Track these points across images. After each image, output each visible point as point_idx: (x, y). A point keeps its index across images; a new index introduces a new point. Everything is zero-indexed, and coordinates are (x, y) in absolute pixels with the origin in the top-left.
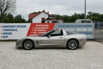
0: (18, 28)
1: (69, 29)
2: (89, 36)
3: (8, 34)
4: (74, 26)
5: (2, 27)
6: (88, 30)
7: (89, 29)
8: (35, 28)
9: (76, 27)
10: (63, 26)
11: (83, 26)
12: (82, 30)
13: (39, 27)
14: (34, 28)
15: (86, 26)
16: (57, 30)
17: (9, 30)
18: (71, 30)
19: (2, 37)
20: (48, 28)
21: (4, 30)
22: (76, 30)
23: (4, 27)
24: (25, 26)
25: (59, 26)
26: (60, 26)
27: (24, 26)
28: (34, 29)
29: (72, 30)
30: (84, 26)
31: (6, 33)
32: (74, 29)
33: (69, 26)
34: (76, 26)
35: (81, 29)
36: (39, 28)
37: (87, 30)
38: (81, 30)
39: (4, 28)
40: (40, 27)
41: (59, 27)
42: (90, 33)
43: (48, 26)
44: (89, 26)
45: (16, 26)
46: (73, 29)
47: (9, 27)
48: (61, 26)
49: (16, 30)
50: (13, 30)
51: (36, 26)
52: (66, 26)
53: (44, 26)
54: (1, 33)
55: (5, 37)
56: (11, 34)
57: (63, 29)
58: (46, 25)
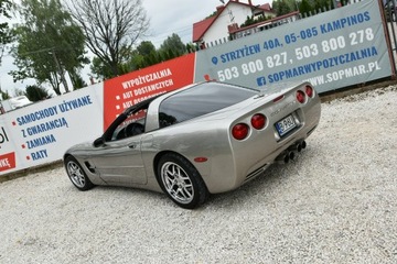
0: (65, 115)
1: (259, 61)
2: (367, 68)
3: (45, 142)
4: (282, 41)
5: (17, 123)
6: (353, 43)
7: (358, 36)
8: (125, 97)
9: (288, 42)
10: (233, 57)
11: (323, 28)
12: (320, 48)
13: (136, 87)
14: (118, 98)
15: (338, 25)
17: (42, 128)
18: (270, 64)
19: (31, 157)
20: (171, 82)
21: (26, 133)
22: (292, 55)
23: (24, 122)
24: (86, 101)
25: (215, 61)
26: (220, 60)
27: (84, 101)
28: (123, 101)
29: (274, 61)
30: (330, 28)
31: (37, 143)
32: (285, 54)
33: (257, 48)
34: (289, 39)
35: (314, 46)
36: (137, 92)
37: (348, 40)
38: (316, 53)
39: (25, 127)
40: (140, 86)
41: (215, 63)
42: (364, 53)
43: (169, 73)
44: (354, 20)
45: (58, 109)
46: (277, 56)
47: (38, 116)
48: (222, 57)
49: (64, 122)
50: (53, 125)
51: (125, 85)
52: (242, 51)
53: (155, 77)
54: (23, 146)
55: (39, 157)
56: (51, 139)
57: (235, 68)
58: (162, 74)
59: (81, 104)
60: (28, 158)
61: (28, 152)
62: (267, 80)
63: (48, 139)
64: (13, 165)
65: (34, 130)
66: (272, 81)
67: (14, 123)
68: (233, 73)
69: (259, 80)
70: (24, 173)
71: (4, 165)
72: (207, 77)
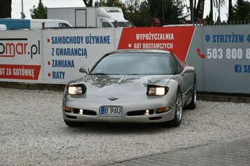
1: (240, 50)
3: (66, 65)
5: (51, 41)
8: (135, 46)
10: (222, 40)
13: (145, 41)
14: (130, 46)
16: (201, 53)
18: (248, 55)
19: (52, 75)
20: (172, 46)
21: (55, 53)
23: (56, 42)
24: (107, 40)
25: (208, 38)
26: (212, 39)
27: (105, 39)
31: (60, 64)
33: (241, 38)
40: (149, 42)
41: (208, 40)
43: (172, 38)
45: (84, 40)
47: (68, 40)
48: (214, 36)
49: (85, 53)
50: (76, 52)
51: (138, 37)
52: (230, 37)
53: (161, 38)
54: (49, 63)
55: (58, 77)
56: (71, 64)
57: (221, 50)
58: (167, 36)
59: (101, 42)
60: (49, 75)
61: (51, 69)
62: (243, 69)
63: (69, 63)
64: (36, 78)
65: (61, 52)
66: (246, 72)
67: (48, 40)
68: (218, 53)
69: (237, 67)
70: (42, 87)
71: (30, 74)
72: (198, 50)
